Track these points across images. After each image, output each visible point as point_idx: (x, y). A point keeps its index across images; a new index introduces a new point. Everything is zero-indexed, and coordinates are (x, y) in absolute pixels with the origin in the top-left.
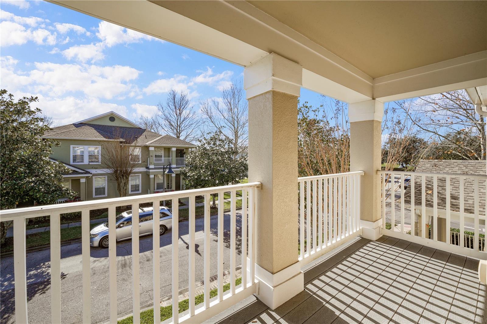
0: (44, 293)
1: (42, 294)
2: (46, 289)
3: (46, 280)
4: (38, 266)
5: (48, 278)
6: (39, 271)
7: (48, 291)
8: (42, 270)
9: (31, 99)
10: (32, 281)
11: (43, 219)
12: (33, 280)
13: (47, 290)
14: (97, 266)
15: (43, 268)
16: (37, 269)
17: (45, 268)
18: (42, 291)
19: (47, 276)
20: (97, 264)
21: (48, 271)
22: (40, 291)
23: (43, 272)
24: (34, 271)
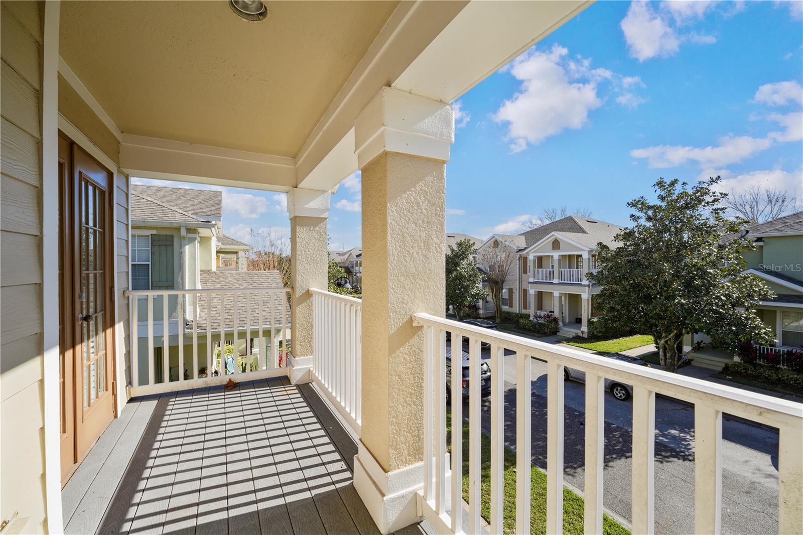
0: (662, 462)
1: (659, 461)
2: (667, 459)
3: (678, 450)
4: (686, 430)
5: (682, 449)
6: (682, 435)
7: (669, 464)
8: (685, 436)
9: (711, 182)
10: (665, 441)
11: (743, 371)
12: (667, 440)
13: (667, 462)
14: (766, 485)
15: (690, 434)
16: (681, 431)
17: (691, 437)
18: (660, 458)
19: (683, 446)
20: (770, 482)
21: (690, 443)
22: (660, 457)
23: (685, 440)
24: (677, 432)
